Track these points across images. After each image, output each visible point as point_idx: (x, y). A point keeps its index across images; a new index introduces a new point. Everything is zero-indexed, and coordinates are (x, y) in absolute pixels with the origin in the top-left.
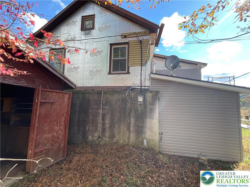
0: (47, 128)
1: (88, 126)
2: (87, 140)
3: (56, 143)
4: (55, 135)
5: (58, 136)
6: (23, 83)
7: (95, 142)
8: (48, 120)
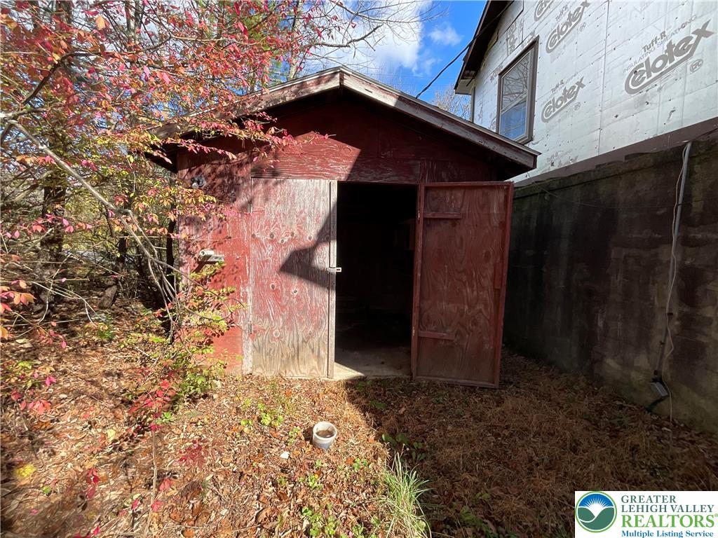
0: (445, 288)
1: (604, 316)
2: (596, 370)
3: (469, 334)
4: (465, 310)
5: (474, 316)
6: (389, 177)
7: (635, 390)
8: (446, 266)
